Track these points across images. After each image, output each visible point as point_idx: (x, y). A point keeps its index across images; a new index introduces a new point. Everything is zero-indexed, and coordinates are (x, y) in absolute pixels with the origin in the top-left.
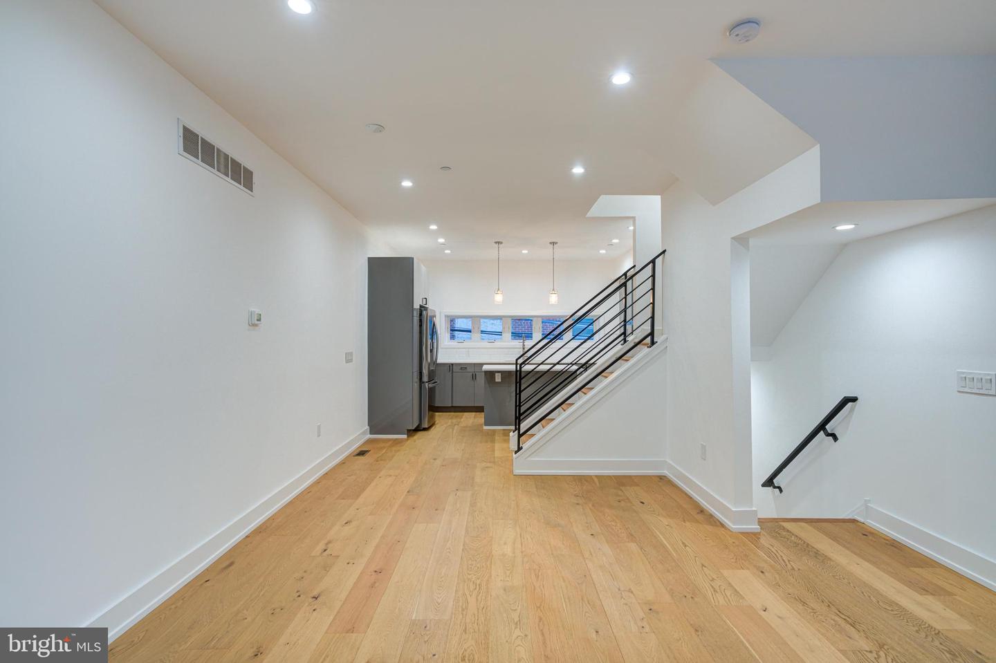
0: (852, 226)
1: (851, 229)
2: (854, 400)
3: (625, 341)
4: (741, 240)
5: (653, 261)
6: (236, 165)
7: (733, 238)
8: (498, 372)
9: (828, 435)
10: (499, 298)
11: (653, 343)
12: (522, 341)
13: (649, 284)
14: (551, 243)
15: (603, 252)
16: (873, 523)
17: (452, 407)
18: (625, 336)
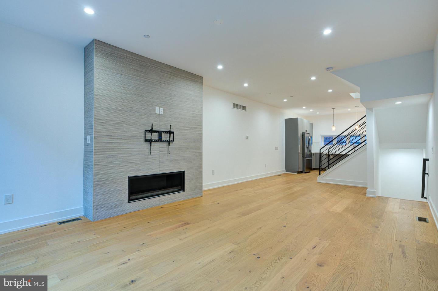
0: (401, 103)
1: (400, 104)
2: (428, 160)
4: (370, 109)
9: (427, 174)
10: (334, 129)
14: (356, 106)
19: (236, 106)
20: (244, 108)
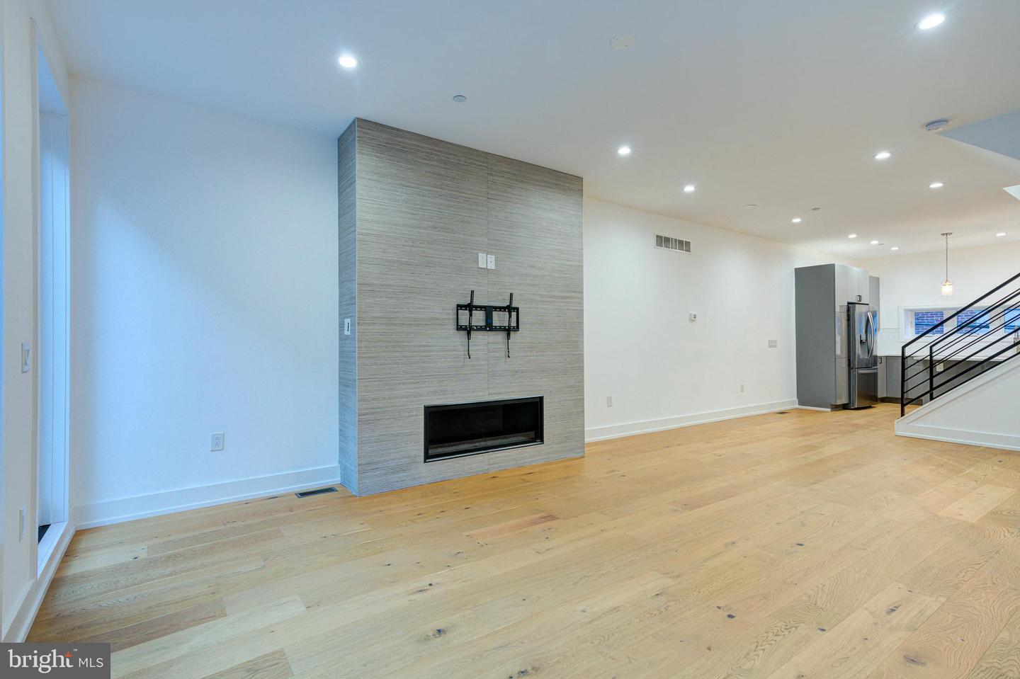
6: (681, 242)
10: (946, 290)
19: (663, 241)
20: (684, 245)
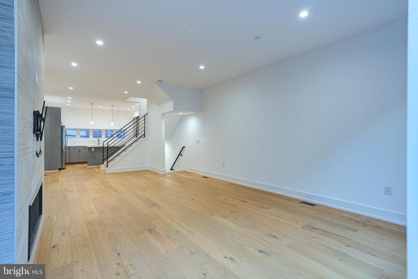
0: (182, 113)
2: (184, 147)
3: (137, 137)
4: (163, 114)
5: (145, 116)
7: (162, 114)
8: (93, 147)
9: (181, 155)
10: (92, 123)
11: (145, 137)
12: (98, 138)
13: (144, 122)
14: (111, 106)
15: (128, 109)
16: (187, 170)
17: (70, 163)
18: (137, 135)
